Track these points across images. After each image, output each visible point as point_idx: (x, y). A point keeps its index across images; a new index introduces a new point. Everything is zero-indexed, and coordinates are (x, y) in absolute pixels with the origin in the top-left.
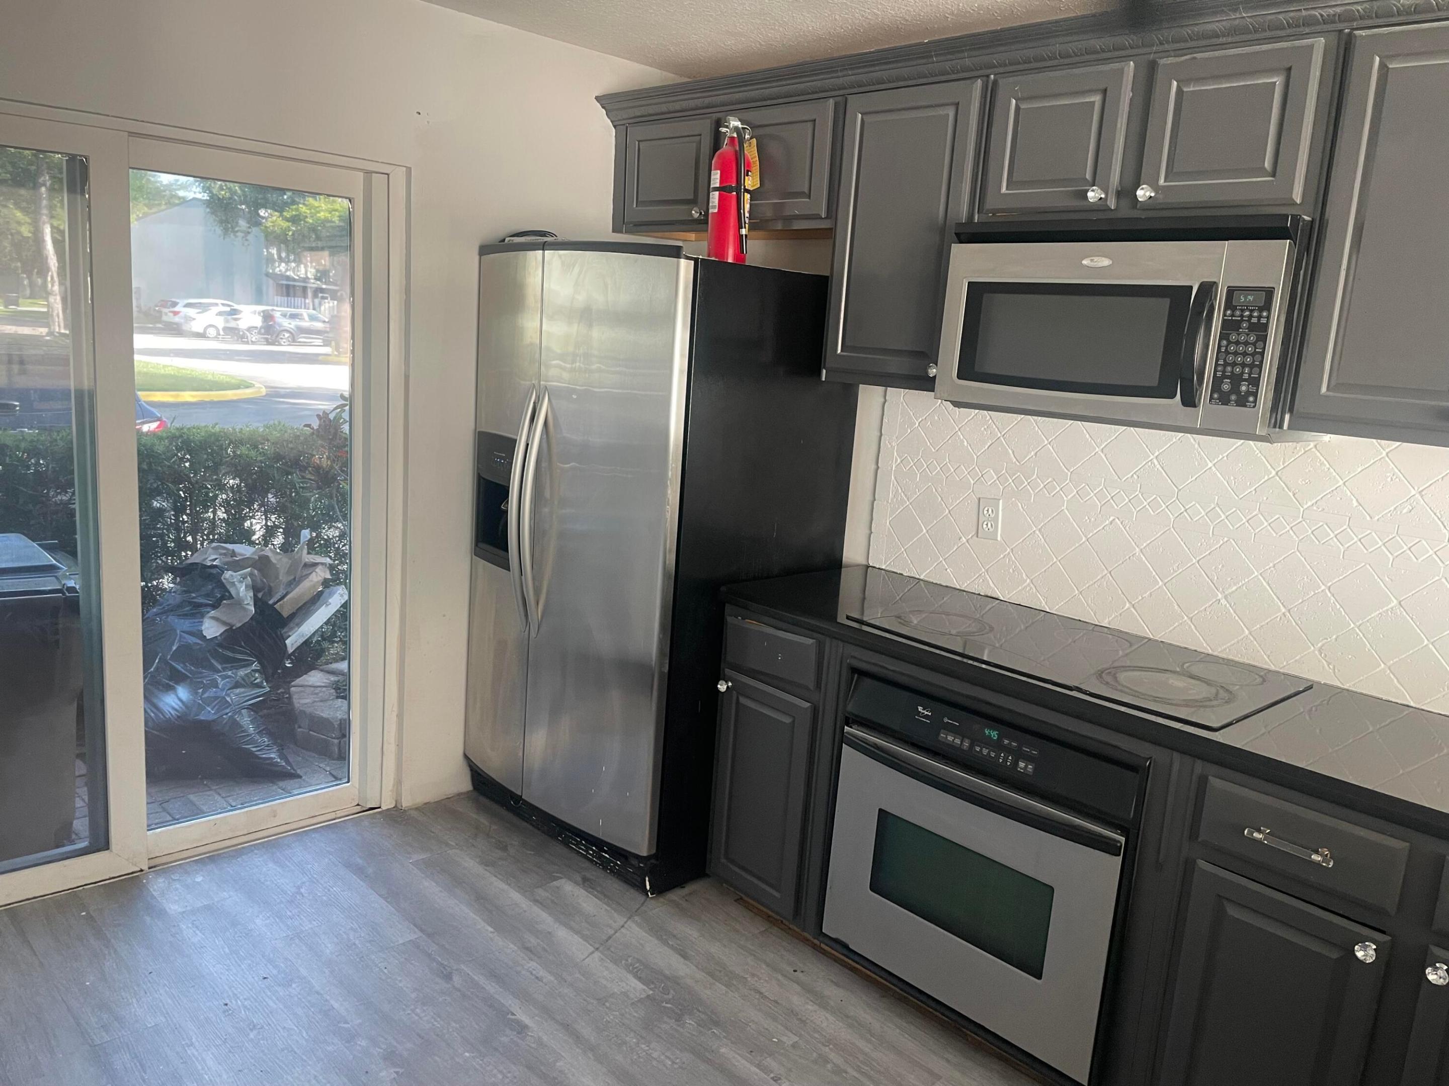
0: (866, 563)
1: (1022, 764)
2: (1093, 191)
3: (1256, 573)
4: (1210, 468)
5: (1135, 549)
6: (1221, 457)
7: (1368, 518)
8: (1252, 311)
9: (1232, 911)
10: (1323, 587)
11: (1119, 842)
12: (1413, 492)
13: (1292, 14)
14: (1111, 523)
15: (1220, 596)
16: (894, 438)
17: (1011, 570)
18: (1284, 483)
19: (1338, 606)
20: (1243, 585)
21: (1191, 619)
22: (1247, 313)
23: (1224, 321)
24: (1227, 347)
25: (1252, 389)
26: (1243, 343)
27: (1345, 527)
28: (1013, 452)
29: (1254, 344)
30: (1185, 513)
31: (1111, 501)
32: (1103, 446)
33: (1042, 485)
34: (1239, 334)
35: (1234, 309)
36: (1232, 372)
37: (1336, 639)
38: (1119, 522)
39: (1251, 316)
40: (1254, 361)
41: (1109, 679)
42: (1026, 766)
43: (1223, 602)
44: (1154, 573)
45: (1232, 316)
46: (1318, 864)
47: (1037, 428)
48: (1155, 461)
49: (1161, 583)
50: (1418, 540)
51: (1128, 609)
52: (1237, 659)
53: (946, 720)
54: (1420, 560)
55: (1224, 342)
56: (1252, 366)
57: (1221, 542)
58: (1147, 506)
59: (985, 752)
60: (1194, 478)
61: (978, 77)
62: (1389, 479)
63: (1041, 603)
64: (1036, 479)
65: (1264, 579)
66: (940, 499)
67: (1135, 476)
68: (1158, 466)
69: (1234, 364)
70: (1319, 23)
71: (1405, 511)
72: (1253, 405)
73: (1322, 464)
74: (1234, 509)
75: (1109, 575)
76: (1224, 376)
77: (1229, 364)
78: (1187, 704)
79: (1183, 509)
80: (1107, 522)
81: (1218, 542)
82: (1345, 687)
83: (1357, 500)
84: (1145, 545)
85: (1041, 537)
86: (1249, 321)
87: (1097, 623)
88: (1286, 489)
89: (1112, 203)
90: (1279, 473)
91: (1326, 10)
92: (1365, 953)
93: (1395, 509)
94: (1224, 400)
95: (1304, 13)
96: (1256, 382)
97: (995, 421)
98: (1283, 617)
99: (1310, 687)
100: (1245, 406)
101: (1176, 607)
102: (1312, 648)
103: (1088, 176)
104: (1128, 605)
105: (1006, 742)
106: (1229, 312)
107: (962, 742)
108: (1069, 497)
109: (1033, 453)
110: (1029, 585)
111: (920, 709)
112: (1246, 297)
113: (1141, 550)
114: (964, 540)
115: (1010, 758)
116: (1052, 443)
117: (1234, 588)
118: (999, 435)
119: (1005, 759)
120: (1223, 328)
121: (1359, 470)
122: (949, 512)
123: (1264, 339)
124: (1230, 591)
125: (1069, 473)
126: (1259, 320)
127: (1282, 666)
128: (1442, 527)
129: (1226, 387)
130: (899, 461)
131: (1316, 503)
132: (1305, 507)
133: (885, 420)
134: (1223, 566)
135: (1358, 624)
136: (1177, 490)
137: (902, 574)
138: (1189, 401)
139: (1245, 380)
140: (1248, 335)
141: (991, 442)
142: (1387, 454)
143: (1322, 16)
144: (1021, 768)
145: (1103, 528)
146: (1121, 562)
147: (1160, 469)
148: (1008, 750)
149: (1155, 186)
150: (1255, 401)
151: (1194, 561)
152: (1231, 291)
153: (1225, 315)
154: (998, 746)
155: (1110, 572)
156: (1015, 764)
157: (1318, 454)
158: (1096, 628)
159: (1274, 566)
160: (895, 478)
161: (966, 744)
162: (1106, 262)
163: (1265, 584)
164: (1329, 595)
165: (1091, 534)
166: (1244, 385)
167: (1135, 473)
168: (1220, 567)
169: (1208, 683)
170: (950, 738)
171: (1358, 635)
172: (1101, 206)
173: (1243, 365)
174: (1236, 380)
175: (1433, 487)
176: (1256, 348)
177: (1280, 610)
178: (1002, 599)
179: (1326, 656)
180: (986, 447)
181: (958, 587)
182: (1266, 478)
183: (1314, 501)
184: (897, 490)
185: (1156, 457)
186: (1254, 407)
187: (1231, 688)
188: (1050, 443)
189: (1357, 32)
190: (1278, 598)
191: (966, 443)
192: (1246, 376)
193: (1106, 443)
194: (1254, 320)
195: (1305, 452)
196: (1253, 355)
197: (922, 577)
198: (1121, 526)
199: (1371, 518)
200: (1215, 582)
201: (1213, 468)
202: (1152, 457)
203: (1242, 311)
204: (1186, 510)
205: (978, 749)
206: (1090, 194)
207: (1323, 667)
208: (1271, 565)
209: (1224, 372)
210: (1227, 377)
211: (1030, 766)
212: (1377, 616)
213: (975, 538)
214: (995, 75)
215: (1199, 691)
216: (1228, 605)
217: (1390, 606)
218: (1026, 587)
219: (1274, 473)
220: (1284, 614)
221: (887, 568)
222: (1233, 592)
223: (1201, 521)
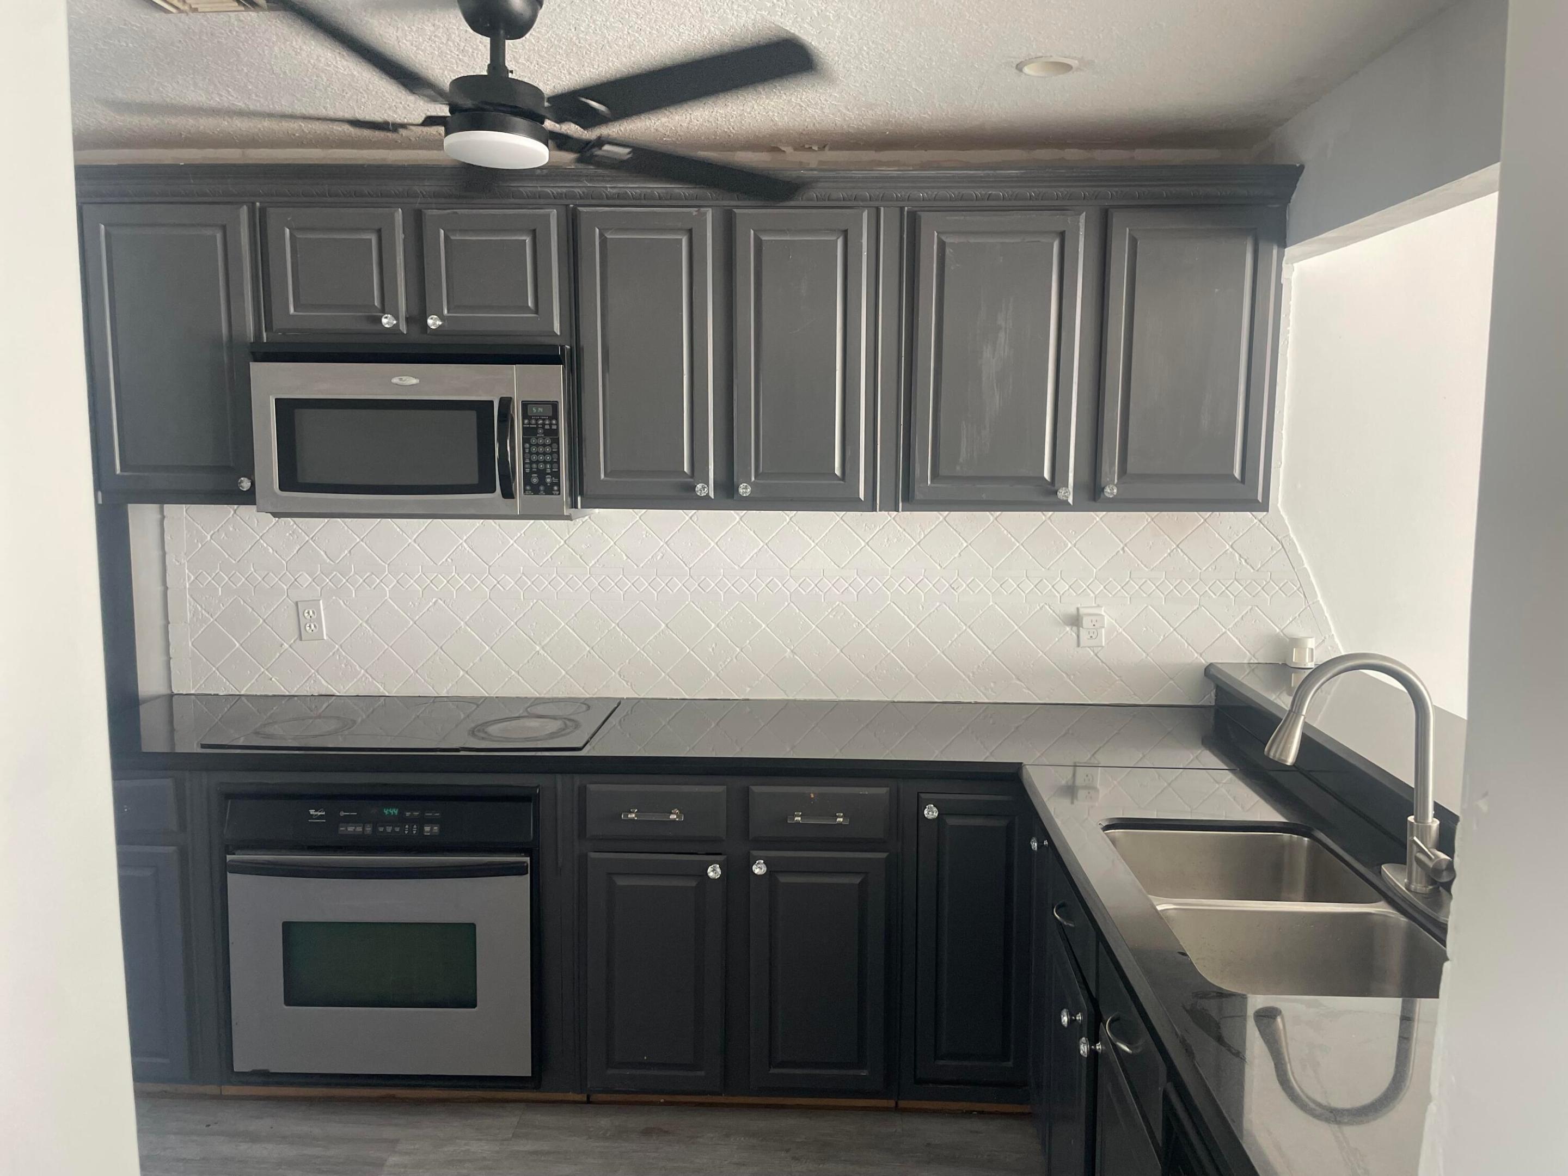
0: (170, 692)
1: (427, 829)
2: (386, 318)
3: (563, 624)
4: (512, 544)
5: (460, 623)
6: (519, 534)
7: (636, 567)
8: (544, 420)
9: (621, 882)
10: (614, 625)
11: (524, 862)
12: (662, 543)
13: (529, 189)
14: (435, 603)
15: (538, 648)
16: (183, 554)
17: (343, 665)
18: (572, 549)
19: (627, 637)
20: (554, 636)
21: (518, 673)
22: (541, 422)
23: (524, 428)
24: (530, 449)
25: (555, 480)
26: (542, 445)
27: (621, 576)
28: (325, 553)
29: (550, 445)
30: (498, 585)
31: (431, 584)
32: (415, 536)
33: (361, 580)
34: (537, 438)
35: (530, 418)
36: (537, 468)
37: (629, 663)
38: (441, 602)
39: (544, 424)
40: (552, 459)
41: (482, 735)
42: (432, 829)
43: (542, 652)
44: (480, 640)
45: (530, 424)
46: (674, 821)
47: (346, 528)
48: (464, 544)
49: (487, 648)
50: (670, 578)
51: (463, 676)
52: (560, 696)
53: (342, 814)
54: (675, 591)
55: (527, 445)
56: (551, 462)
57: (532, 604)
58: (465, 584)
59: (389, 829)
60: (500, 555)
61: (244, 203)
62: (644, 536)
63: (379, 689)
64: (353, 575)
65: (570, 627)
66: (250, 610)
67: (449, 559)
68: (468, 549)
69: (538, 462)
70: (551, 198)
71: (659, 558)
72: (558, 492)
73: (597, 531)
74: (537, 575)
75: (440, 650)
76: (532, 472)
77: (534, 462)
78: (552, 736)
79: (496, 582)
80: (431, 604)
81: (529, 605)
82: (642, 697)
83: (626, 555)
84: (468, 618)
85: (369, 628)
86: (543, 427)
87: (437, 695)
88: (574, 553)
89: (403, 328)
90: (567, 542)
91: (555, 189)
92: (714, 872)
93: (652, 557)
94: (535, 491)
95: (539, 189)
96: (557, 475)
97: (300, 526)
98: (589, 655)
99: (619, 704)
100: (553, 494)
101: (504, 665)
102: (613, 673)
103: (377, 303)
104: (462, 673)
105: (408, 814)
106: (526, 421)
107: (363, 829)
108: (390, 587)
109: (346, 552)
110: (364, 675)
111: (312, 812)
112: (537, 409)
113: (466, 623)
114: (286, 646)
115: (415, 826)
116: (364, 540)
117: (548, 639)
118: (307, 538)
119: (411, 830)
120: (524, 434)
121: (623, 532)
122: (264, 621)
123: (557, 441)
124: (545, 642)
125: (387, 566)
126: (551, 427)
127: (594, 692)
128: (684, 565)
129: (535, 480)
130: (193, 578)
131: (598, 560)
132: (590, 565)
133: (167, 538)
134: (536, 623)
135: (642, 647)
136: (487, 567)
137: (217, 695)
138: (508, 493)
139: (548, 474)
140: (544, 439)
141: (299, 547)
142: (640, 518)
143: (553, 193)
144: (428, 832)
145: (428, 609)
146: (449, 636)
147: (470, 551)
148: (412, 821)
149: (441, 317)
150: (559, 490)
151: (513, 623)
152: (525, 405)
153: (523, 424)
154: (401, 820)
155: (441, 648)
156: (421, 830)
157: (593, 523)
158: (438, 699)
159: (576, 615)
160: (191, 596)
161: (369, 829)
162: (414, 381)
163: (571, 631)
164: (618, 629)
165: (417, 617)
166: (548, 478)
167: (448, 557)
168: (534, 624)
169: (554, 718)
170: (351, 829)
171: (643, 655)
172: (394, 330)
173: (545, 462)
174: (542, 474)
175: (673, 538)
176: (552, 449)
177: (585, 649)
178: (338, 694)
179: (624, 676)
180: (295, 552)
181: (287, 694)
182: (558, 547)
183: (596, 560)
184: (196, 609)
185: (465, 541)
186: (559, 494)
187: (572, 717)
188: (362, 540)
189: (580, 208)
190: (583, 640)
191: (271, 550)
192: (549, 471)
193: (417, 534)
194: (547, 427)
195: (583, 522)
196: (551, 453)
197: (242, 693)
198: (444, 605)
199: (637, 566)
200: (532, 637)
201: (515, 544)
202: (461, 541)
203: (537, 420)
204: (498, 583)
205: (381, 829)
206: (384, 321)
207: (624, 686)
208: (573, 615)
209: (531, 468)
210: (535, 473)
211: (435, 828)
212: (654, 638)
213: (298, 641)
214: (260, 203)
215: (554, 726)
216: (546, 655)
217: (661, 630)
218: (362, 678)
219: (562, 542)
220: (589, 652)
221: (198, 692)
222: (548, 643)
223: (512, 589)
